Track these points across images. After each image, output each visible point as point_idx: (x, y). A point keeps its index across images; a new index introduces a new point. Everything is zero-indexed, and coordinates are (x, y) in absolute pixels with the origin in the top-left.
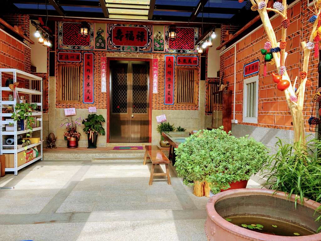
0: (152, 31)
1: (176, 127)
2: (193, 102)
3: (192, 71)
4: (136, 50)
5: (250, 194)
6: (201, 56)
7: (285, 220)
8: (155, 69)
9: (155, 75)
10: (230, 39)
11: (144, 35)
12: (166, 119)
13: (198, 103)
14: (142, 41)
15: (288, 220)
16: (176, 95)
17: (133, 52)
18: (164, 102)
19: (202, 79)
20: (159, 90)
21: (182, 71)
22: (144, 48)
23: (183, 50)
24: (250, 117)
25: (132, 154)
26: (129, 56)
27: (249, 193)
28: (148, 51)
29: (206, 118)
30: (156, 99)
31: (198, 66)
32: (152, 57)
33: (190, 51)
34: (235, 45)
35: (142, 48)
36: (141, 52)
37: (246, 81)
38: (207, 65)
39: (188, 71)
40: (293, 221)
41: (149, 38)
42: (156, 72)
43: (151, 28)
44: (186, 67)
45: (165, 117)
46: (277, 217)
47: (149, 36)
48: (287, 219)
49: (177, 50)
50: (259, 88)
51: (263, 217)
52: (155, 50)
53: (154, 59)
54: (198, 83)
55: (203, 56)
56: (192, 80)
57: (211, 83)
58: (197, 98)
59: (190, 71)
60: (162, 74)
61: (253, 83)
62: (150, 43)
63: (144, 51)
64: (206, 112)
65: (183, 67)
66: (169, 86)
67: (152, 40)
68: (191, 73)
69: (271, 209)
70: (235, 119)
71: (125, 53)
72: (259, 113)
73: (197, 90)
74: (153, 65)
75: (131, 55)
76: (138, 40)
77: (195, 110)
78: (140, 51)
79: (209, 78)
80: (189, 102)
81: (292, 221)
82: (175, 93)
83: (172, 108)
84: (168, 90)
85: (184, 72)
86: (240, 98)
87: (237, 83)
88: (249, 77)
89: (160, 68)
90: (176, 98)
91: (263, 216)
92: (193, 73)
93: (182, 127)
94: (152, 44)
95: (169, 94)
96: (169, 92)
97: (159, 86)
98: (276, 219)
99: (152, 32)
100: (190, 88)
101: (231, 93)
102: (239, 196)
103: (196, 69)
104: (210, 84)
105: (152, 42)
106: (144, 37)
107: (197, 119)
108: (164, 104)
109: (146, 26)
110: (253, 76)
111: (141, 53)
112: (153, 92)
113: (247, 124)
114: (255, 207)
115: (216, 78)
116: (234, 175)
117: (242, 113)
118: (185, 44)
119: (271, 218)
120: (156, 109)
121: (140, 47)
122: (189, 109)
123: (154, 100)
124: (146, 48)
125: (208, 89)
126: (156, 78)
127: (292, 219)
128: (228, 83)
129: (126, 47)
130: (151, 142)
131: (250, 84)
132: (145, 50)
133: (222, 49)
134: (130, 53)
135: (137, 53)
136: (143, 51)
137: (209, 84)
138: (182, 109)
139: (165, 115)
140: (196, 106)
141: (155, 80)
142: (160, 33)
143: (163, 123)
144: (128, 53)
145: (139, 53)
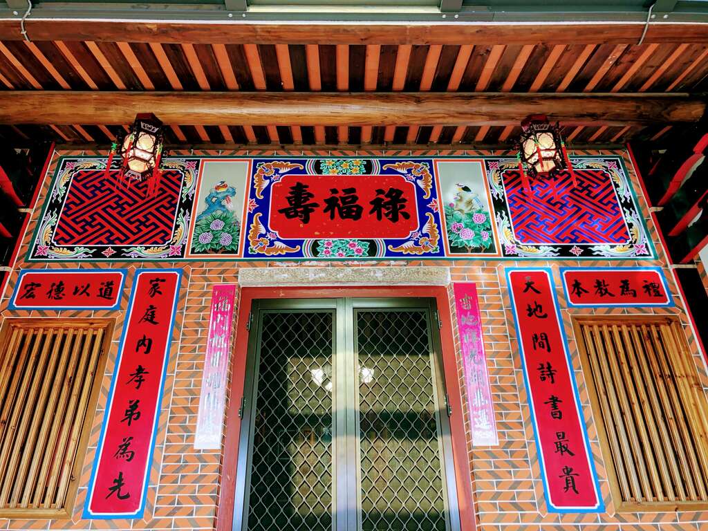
0: (433, 184)
4: (373, 250)
6: (675, 266)
11: (404, 201)
14: (395, 219)
16: (602, 452)
17: (357, 260)
18: (545, 496)
21: (601, 332)
22: (405, 245)
26: (340, 276)
28: (425, 255)
30: (494, 474)
33: (612, 247)
35: (397, 244)
39: (630, 332)
41: (424, 209)
44: (615, 313)
47: (423, 202)
49: (555, 247)
53: (456, 285)
59: (640, 333)
60: (502, 347)
62: (432, 227)
65: (600, 313)
66: (555, 407)
74: (453, 311)
76: (379, 217)
78: (389, 253)
82: (594, 442)
84: (554, 425)
85: (612, 337)
95: (561, 448)
96: (561, 436)
97: (500, 409)
99: (433, 190)
103: (669, 321)
108: (550, 509)
109: (409, 172)
111: (392, 262)
118: (585, 223)
124: (417, 243)
129: (329, 244)
132: (411, 249)
134: (348, 266)
136: (401, 254)
144: (335, 263)
145: (386, 263)
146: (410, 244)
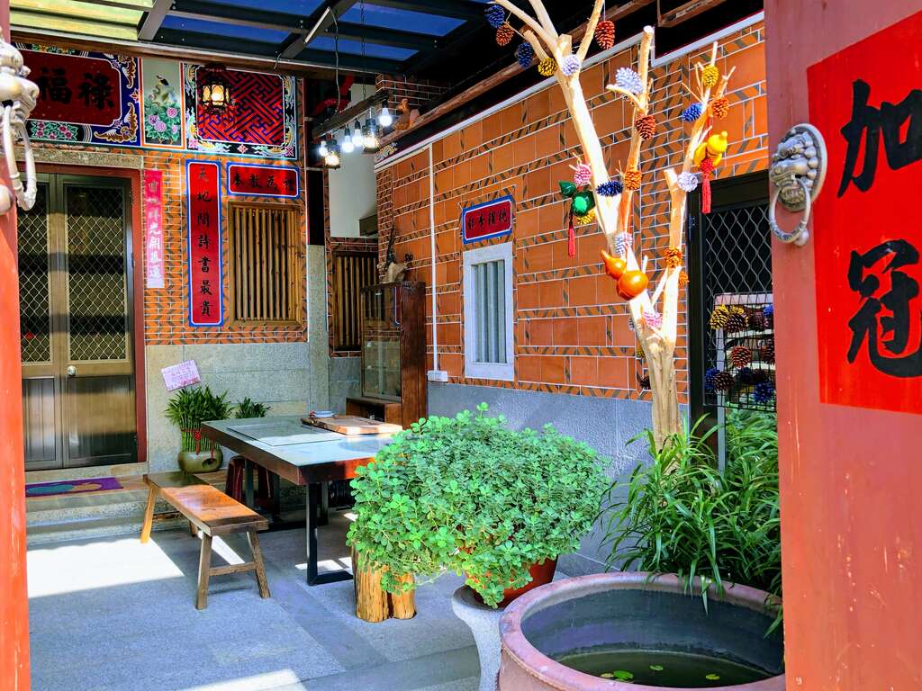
0: (136, 74)
1: (233, 401)
2: (287, 315)
3: (279, 215)
4: (81, 136)
5: (587, 593)
6: (308, 169)
7: (676, 647)
8: (151, 206)
9: (154, 226)
10: (412, 126)
11: (110, 88)
12: (198, 376)
13: (304, 318)
14: (101, 106)
15: (683, 644)
16: (229, 293)
17: (68, 144)
18: (189, 317)
19: (312, 242)
20: (171, 276)
21: (247, 213)
22: (109, 133)
23: (246, 146)
24: (487, 360)
25: (86, 510)
26: (52, 157)
27: (585, 588)
28: (124, 143)
29: (331, 367)
30: (158, 305)
31: (298, 197)
32: (137, 162)
33: (270, 148)
34: (430, 146)
35: (102, 131)
36: (100, 146)
37: (472, 257)
38: (328, 198)
39: (267, 215)
40: (696, 647)
41: (127, 99)
42: (156, 216)
43: (131, 64)
44: (260, 201)
45: (193, 368)
46: (654, 642)
47: (127, 93)
48: (680, 644)
49: (227, 144)
50: (516, 280)
51: (619, 649)
52: (148, 140)
53: (147, 172)
54: (300, 255)
55: (313, 169)
56: (283, 243)
57: (342, 254)
58: (299, 302)
59: (273, 215)
60: (176, 222)
61: (495, 263)
62: (132, 117)
63: (111, 142)
64: (330, 346)
65: (249, 200)
66: (205, 264)
67: (137, 106)
68: (279, 220)
69: (639, 623)
70: (439, 368)
71: (36, 145)
72: (517, 351)
73: (299, 277)
74: (143, 192)
75: (60, 152)
76: (87, 103)
77: (297, 340)
78: (94, 139)
79: (336, 239)
80: (275, 316)
81: (692, 647)
82: (226, 287)
83: (218, 338)
84: (202, 276)
85: (254, 218)
86: (452, 305)
87: (439, 259)
88: (482, 246)
89: (169, 203)
90: (229, 306)
91: (620, 645)
92: (285, 220)
93: (255, 400)
94: (138, 118)
95: (204, 290)
96: (206, 282)
97: (168, 265)
98: (651, 649)
99: (136, 80)
100: (277, 270)
101: (422, 289)
102: (561, 600)
103: (293, 208)
104: (340, 259)
105: (137, 112)
106: (108, 94)
107: (303, 370)
108: (191, 325)
109: (116, 57)
110: (492, 244)
111: (97, 148)
112: (145, 282)
113: (480, 382)
114: (598, 625)
115: (356, 240)
116: (541, 544)
117: (460, 349)
118: (254, 125)
119: (639, 647)
120: (159, 343)
121: (94, 129)
122: (276, 340)
123: (152, 311)
124: (118, 131)
125: (334, 271)
126: (157, 236)
127: (691, 642)
128: (411, 259)
129: (41, 125)
130: (144, 459)
131: (485, 265)
132: (113, 137)
133: (384, 153)
134: (59, 148)
135: (82, 147)
136: (105, 141)
137: (337, 256)
138: (254, 341)
139: (192, 362)
140: (297, 329)
141: (155, 243)
142: (165, 82)
143: (189, 390)
144: (47, 145)
145: (92, 148)
146: (113, 132)
